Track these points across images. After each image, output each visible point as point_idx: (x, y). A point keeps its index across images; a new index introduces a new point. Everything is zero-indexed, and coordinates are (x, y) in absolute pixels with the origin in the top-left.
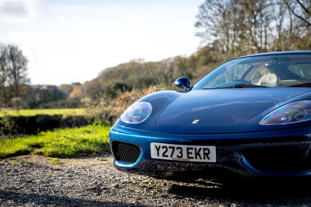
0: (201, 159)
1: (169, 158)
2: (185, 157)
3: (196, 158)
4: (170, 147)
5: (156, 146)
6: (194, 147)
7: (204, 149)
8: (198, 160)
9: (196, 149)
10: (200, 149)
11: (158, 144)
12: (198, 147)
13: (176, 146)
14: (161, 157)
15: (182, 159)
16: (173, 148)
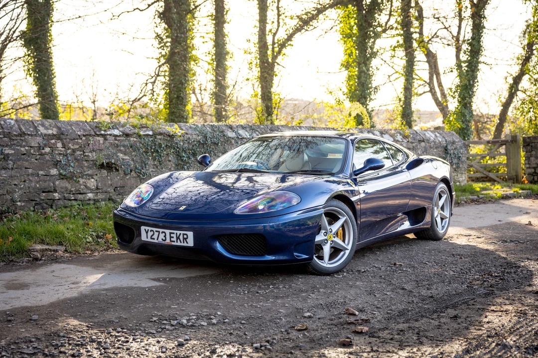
0: (181, 242)
1: (155, 241)
2: (168, 240)
3: (177, 242)
4: (156, 231)
8: (179, 244)
9: (176, 234)
10: (180, 234)
11: (147, 228)
12: (178, 232)
13: (161, 230)
14: (149, 240)
16: (159, 232)
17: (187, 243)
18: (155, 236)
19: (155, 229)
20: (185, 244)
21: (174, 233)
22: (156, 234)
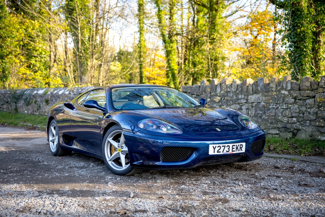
1: (221, 153)
2: (231, 151)
4: (223, 146)
5: (213, 147)
6: (235, 144)
7: (241, 145)
8: (237, 152)
13: (226, 145)
15: (229, 153)
16: (225, 146)
17: (242, 150)
18: (221, 150)
19: (221, 145)
20: (241, 152)
21: (235, 145)
22: (222, 148)
